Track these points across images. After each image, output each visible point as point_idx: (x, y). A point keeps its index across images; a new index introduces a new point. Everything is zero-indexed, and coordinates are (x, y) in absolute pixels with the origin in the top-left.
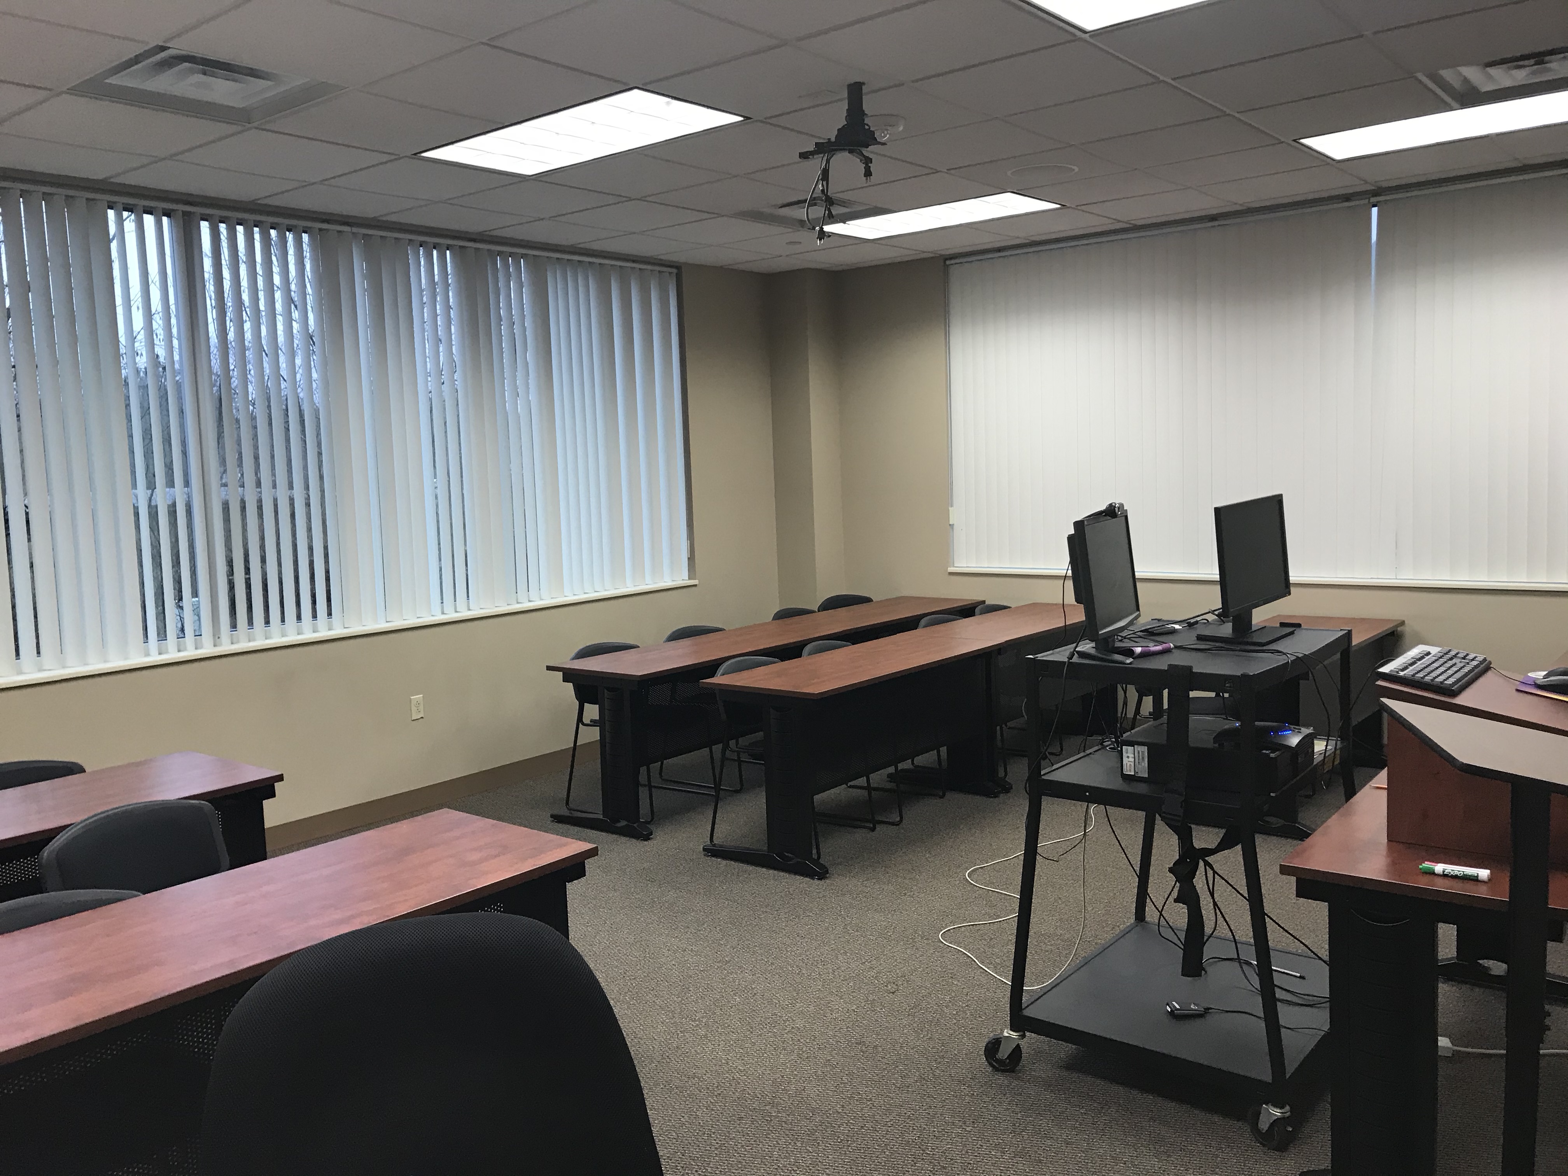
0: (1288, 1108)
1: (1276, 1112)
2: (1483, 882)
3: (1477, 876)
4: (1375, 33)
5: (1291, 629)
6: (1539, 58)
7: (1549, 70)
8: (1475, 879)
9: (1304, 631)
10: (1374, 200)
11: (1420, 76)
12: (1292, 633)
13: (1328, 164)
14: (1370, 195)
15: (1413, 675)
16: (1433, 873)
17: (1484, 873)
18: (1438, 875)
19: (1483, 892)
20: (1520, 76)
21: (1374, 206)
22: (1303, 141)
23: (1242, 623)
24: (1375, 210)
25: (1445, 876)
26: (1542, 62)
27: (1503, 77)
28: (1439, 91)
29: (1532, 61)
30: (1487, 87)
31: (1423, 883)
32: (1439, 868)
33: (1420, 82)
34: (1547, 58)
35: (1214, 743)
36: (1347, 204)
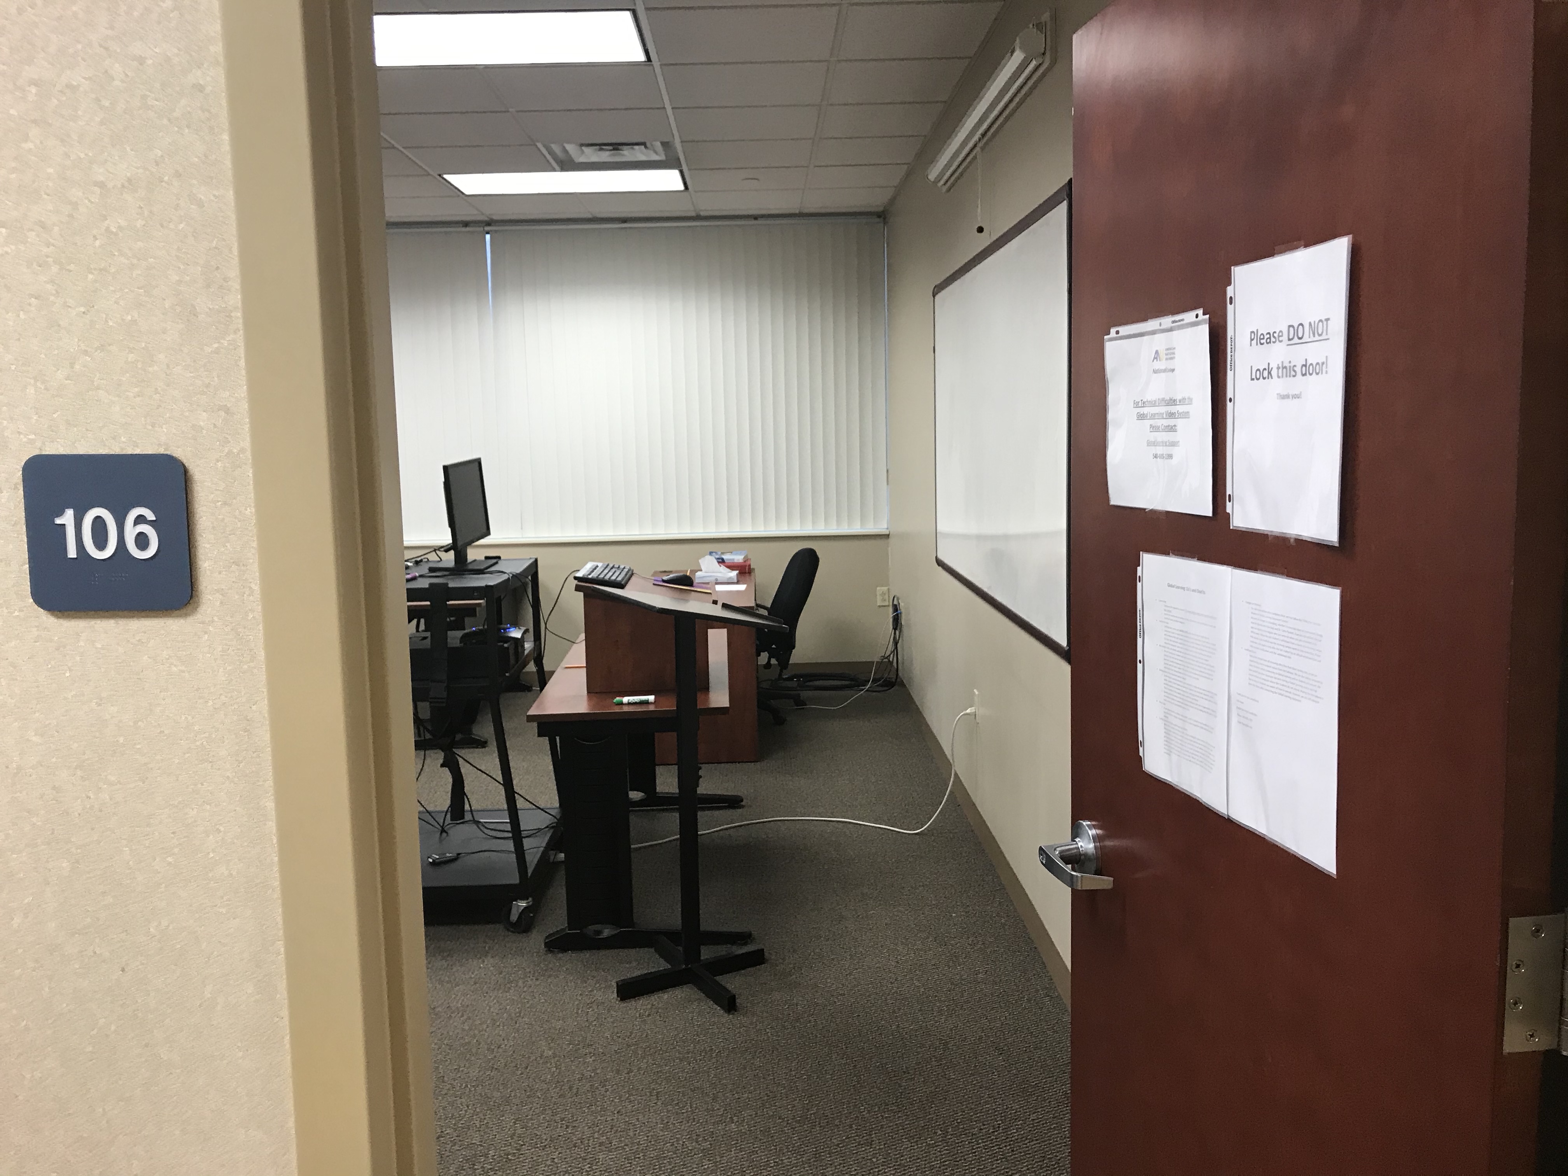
0: (530, 899)
1: (523, 904)
2: (651, 703)
3: (648, 700)
4: (518, 112)
5: (495, 561)
6: (616, 147)
7: (623, 155)
8: (647, 703)
9: (504, 562)
10: (487, 228)
11: (539, 145)
12: (497, 563)
13: (459, 196)
14: (484, 224)
15: (597, 577)
16: (621, 704)
17: (651, 698)
18: (626, 704)
19: (652, 708)
20: (605, 156)
21: (488, 233)
22: (445, 176)
23: (461, 557)
24: (488, 237)
25: (629, 704)
26: (618, 149)
27: (591, 155)
28: (549, 157)
29: (611, 148)
30: (582, 159)
31: (617, 710)
32: (625, 700)
33: (539, 149)
34: (620, 147)
35: (460, 643)
36: (464, 229)
